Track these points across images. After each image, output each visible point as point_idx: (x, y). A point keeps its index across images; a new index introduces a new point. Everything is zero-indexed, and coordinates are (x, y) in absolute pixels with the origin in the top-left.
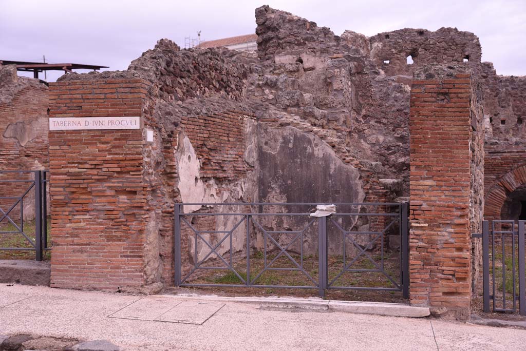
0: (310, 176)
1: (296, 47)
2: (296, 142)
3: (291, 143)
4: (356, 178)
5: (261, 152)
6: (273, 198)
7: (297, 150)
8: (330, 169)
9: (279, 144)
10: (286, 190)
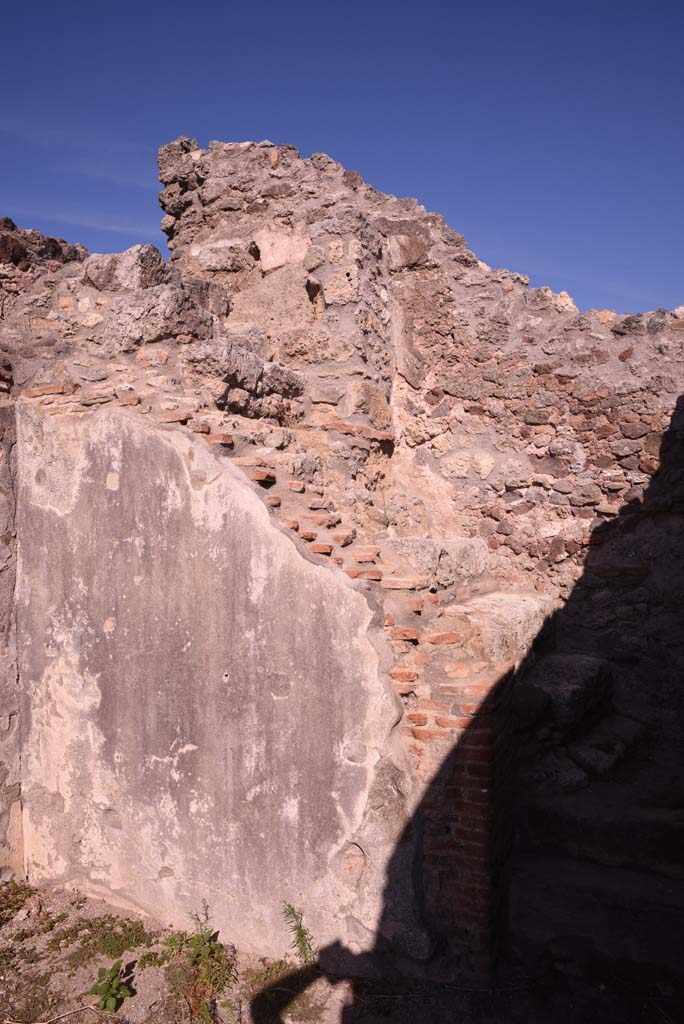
0: (178, 609)
1: (245, 217)
2: (130, 468)
3: (113, 471)
4: (357, 625)
5: (26, 507)
6: (61, 684)
7: (132, 501)
8: (251, 580)
9: (77, 477)
10: (98, 659)
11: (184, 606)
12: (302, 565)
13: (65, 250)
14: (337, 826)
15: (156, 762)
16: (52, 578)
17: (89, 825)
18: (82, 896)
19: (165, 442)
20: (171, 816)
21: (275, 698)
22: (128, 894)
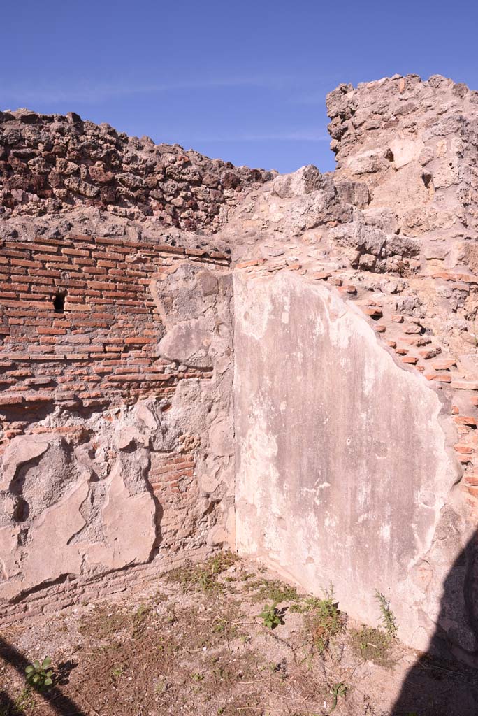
0: (321, 397)
2: (295, 309)
3: (285, 311)
4: (431, 412)
5: (239, 333)
6: (257, 440)
7: (296, 329)
8: (365, 380)
9: (266, 316)
10: (277, 426)
11: (325, 396)
12: (396, 370)
13: (264, 175)
14: (414, 547)
15: (307, 492)
16: (252, 377)
17: (270, 525)
18: (265, 566)
19: (314, 292)
20: (314, 526)
21: (378, 458)
22: (289, 570)
